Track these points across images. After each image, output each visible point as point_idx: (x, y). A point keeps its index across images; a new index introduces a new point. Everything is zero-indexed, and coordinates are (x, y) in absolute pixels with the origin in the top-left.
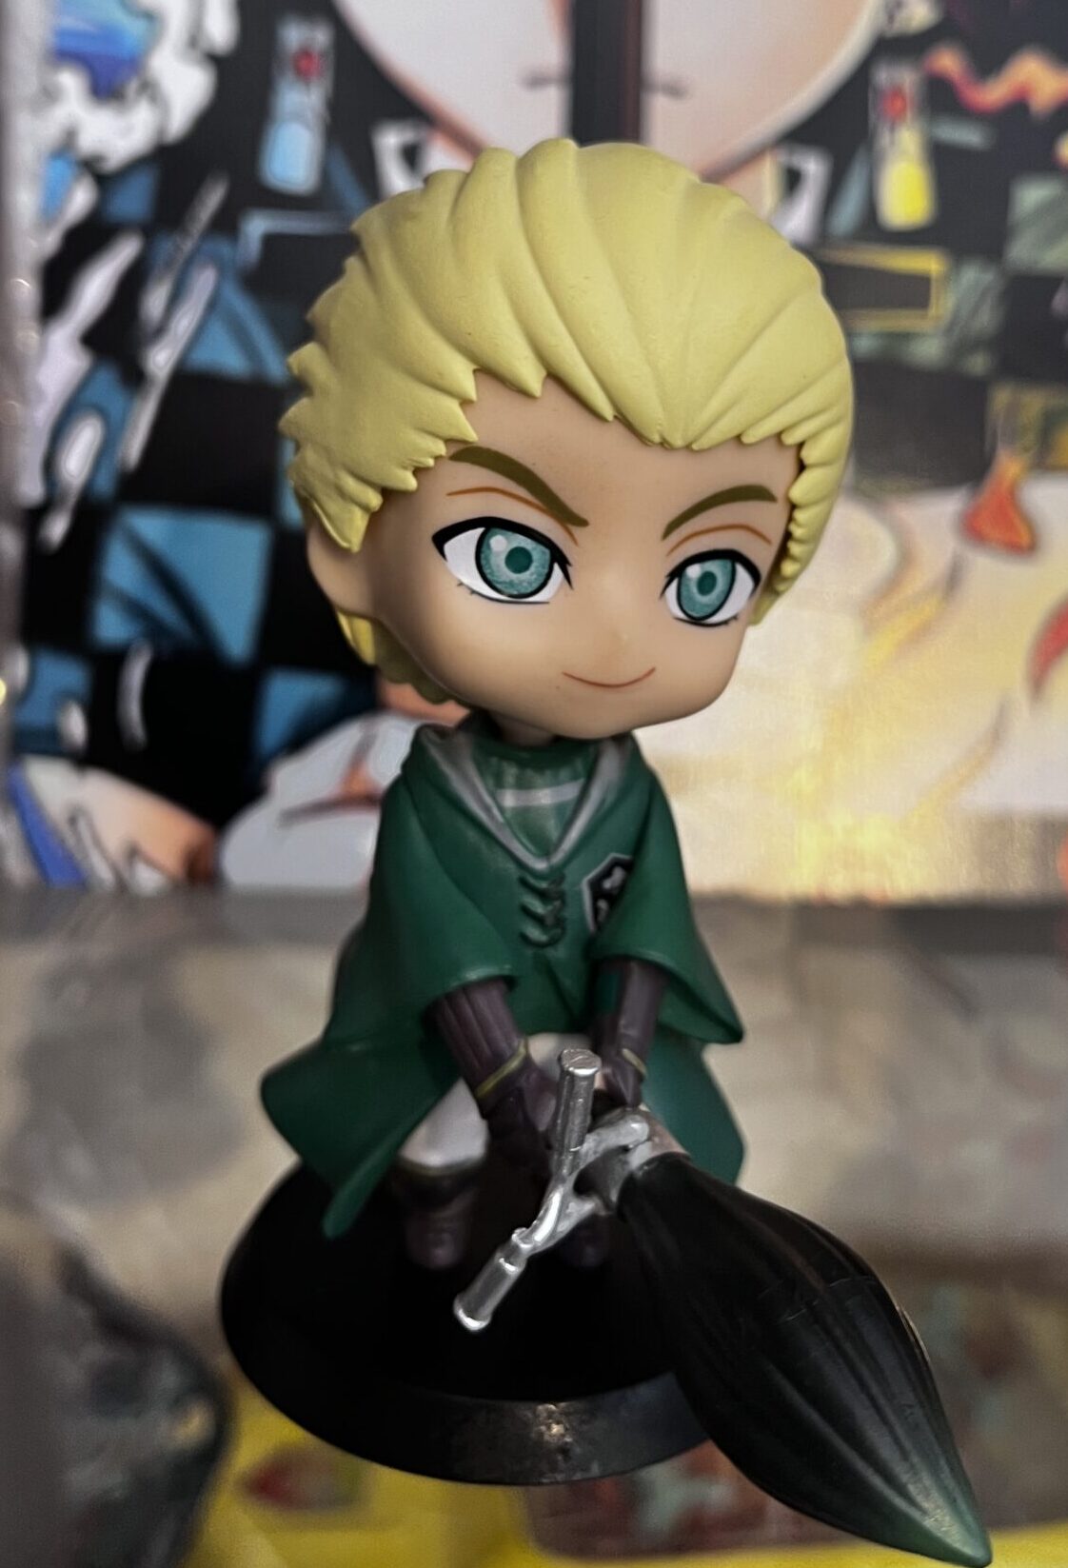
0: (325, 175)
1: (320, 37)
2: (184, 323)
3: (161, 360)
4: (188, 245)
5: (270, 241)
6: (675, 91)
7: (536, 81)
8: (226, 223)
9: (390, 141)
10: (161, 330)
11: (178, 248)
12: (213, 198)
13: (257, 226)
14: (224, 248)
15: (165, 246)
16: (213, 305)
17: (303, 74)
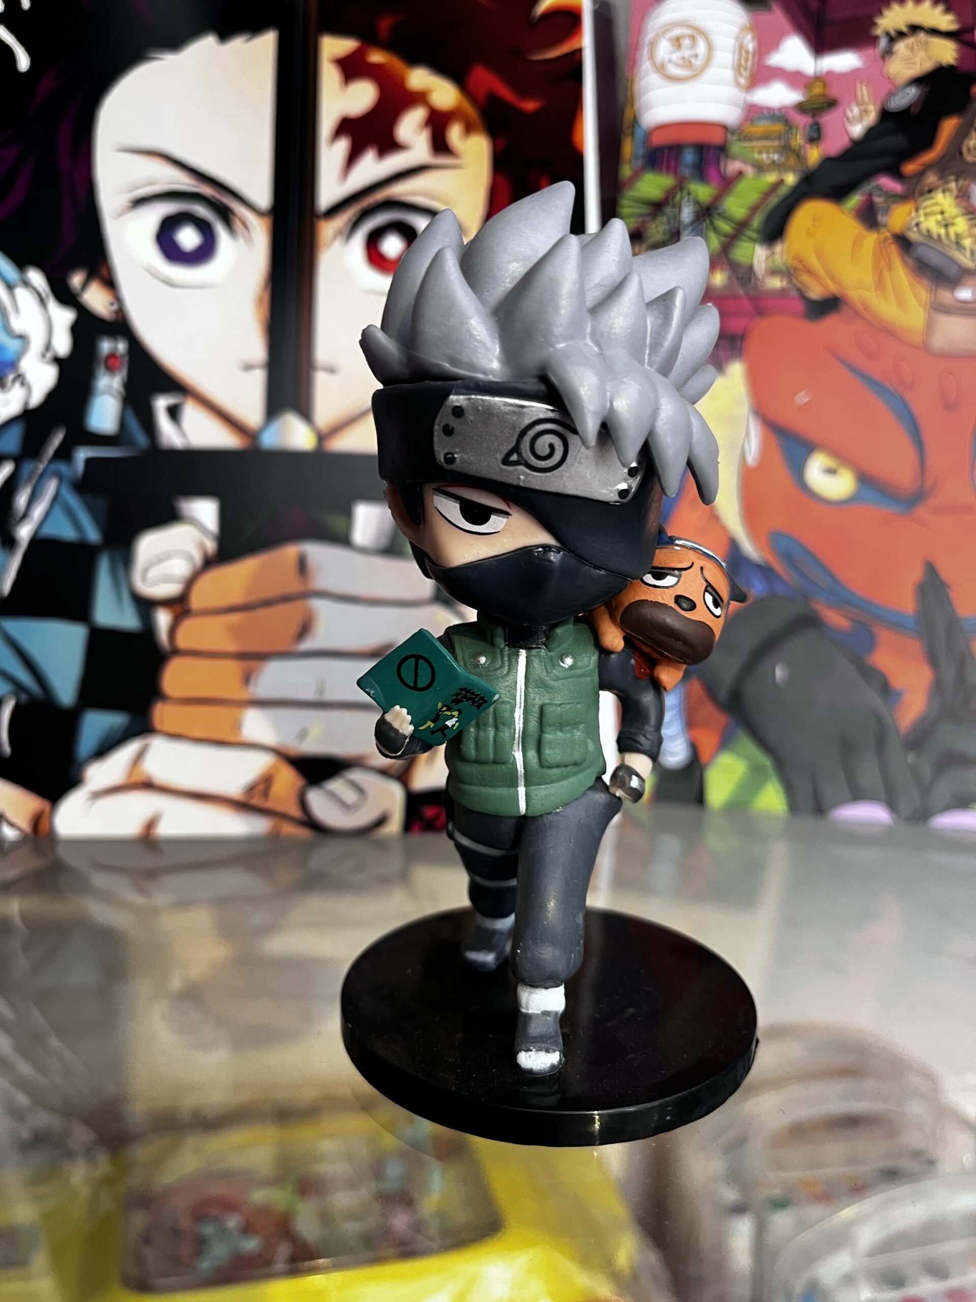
0: (123, 423)
1: (122, 346)
2: (38, 511)
3: (24, 532)
4: (41, 466)
5: (89, 462)
6: (331, 370)
7: (248, 367)
8: (64, 454)
9: (161, 403)
10: (25, 515)
11: (36, 468)
12: (57, 439)
13: (82, 454)
14: (63, 467)
15: (27, 467)
16: (55, 499)
17: (111, 369)
